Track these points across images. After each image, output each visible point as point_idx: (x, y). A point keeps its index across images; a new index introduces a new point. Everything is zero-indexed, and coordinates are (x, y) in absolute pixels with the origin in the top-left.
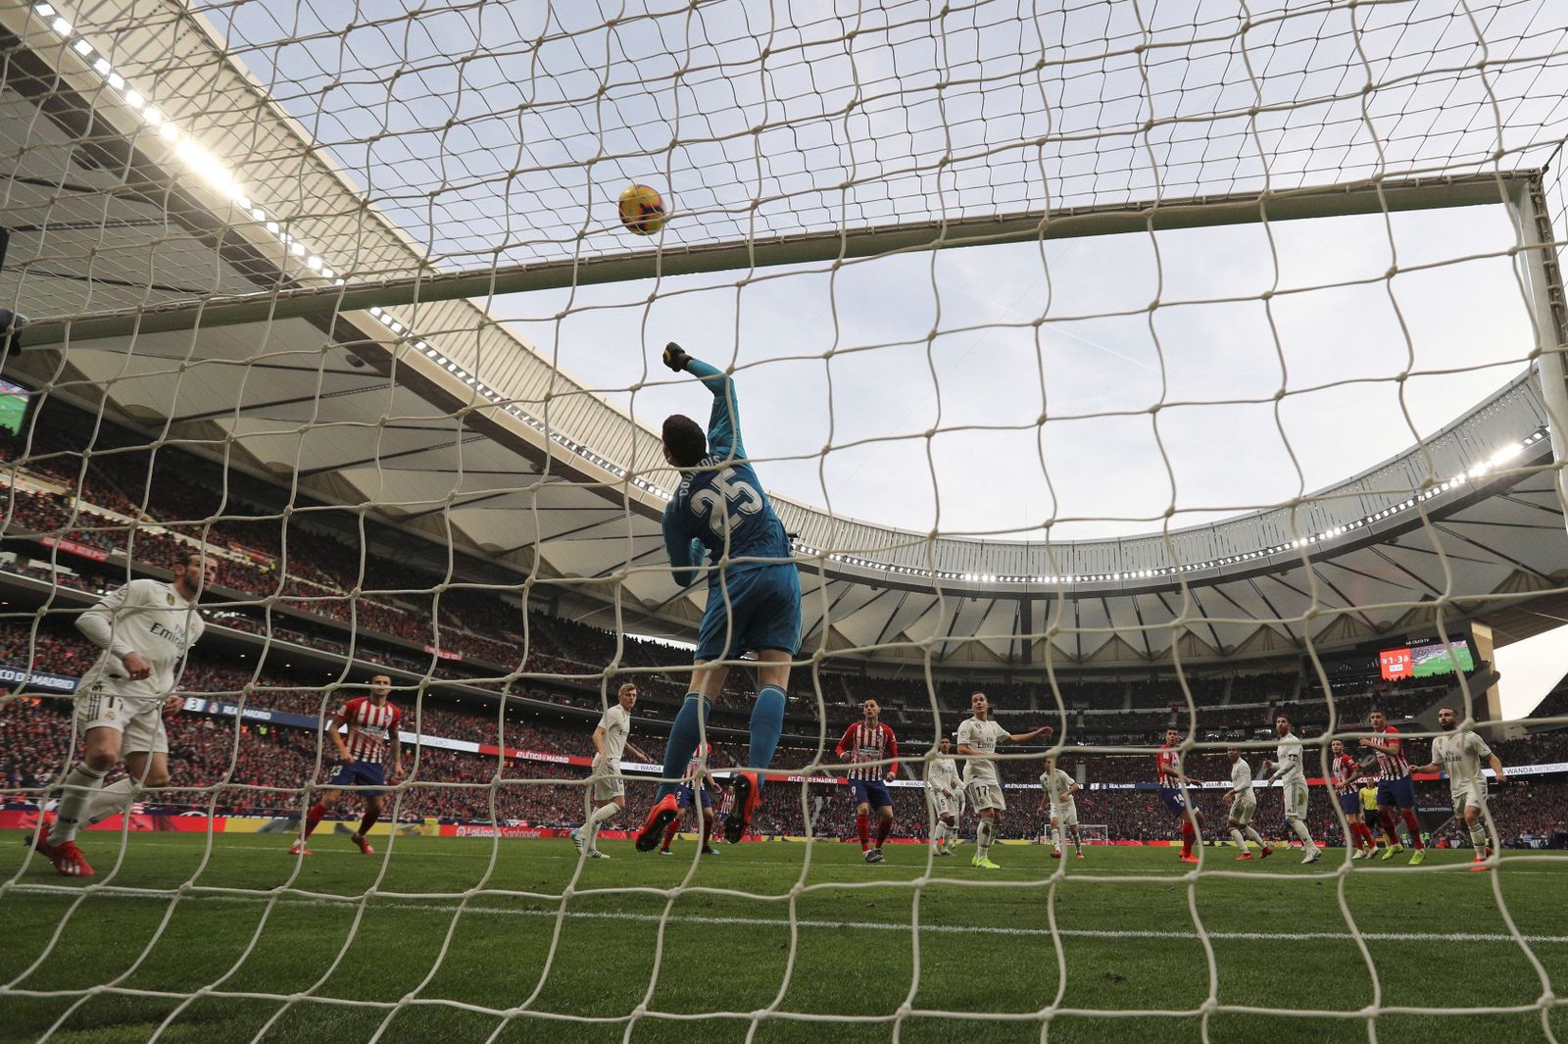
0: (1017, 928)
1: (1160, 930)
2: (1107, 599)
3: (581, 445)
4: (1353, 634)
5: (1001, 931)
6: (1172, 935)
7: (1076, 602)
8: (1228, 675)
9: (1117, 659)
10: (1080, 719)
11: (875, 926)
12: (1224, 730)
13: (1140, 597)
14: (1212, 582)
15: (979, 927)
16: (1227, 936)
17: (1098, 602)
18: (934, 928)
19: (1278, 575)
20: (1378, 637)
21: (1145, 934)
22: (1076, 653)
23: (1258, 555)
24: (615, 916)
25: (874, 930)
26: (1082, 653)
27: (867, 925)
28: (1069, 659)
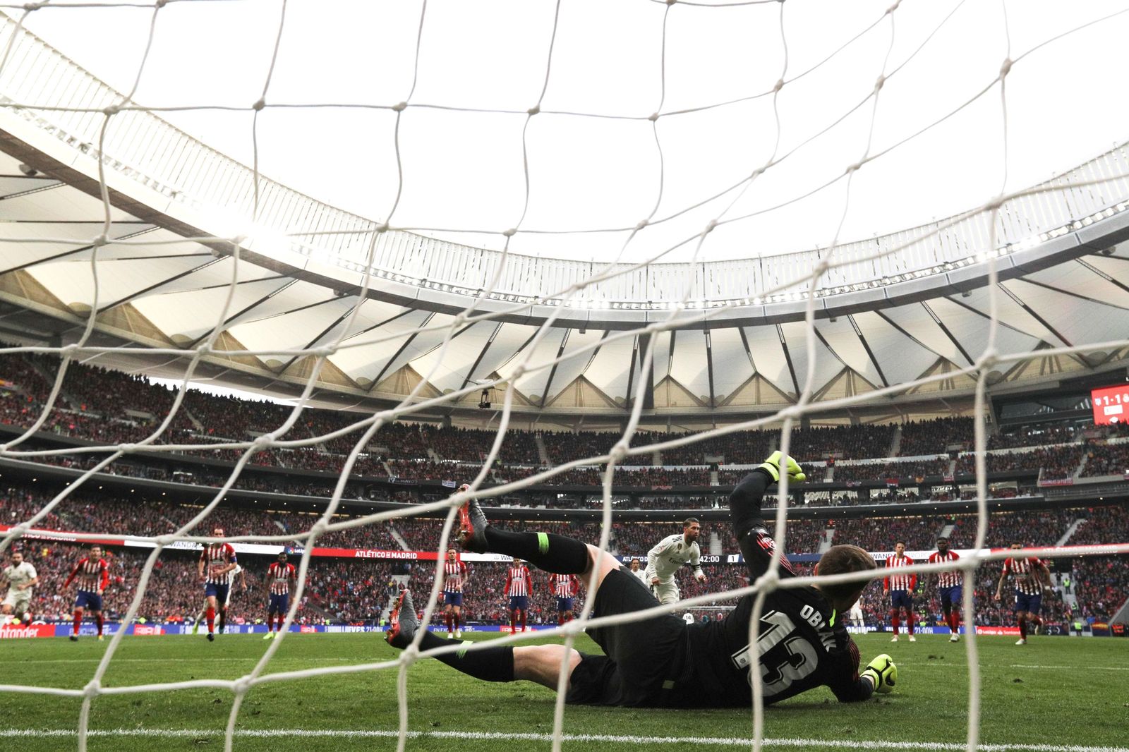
0: (639, 735)
1: (816, 737)
2: (746, 329)
3: (85, 142)
4: (1055, 368)
5: (619, 739)
6: (831, 744)
7: (707, 333)
8: (898, 420)
9: (758, 402)
10: (714, 475)
11: (463, 735)
12: (892, 488)
13: (785, 326)
14: (875, 306)
15: (592, 735)
16: (900, 745)
17: (734, 332)
18: (536, 736)
19: (958, 296)
20: (1089, 372)
21: (797, 742)
22: (708, 395)
23: (933, 272)
24: (134, 732)
25: (462, 740)
26: (716, 395)
27: (453, 734)
28: (700, 402)
